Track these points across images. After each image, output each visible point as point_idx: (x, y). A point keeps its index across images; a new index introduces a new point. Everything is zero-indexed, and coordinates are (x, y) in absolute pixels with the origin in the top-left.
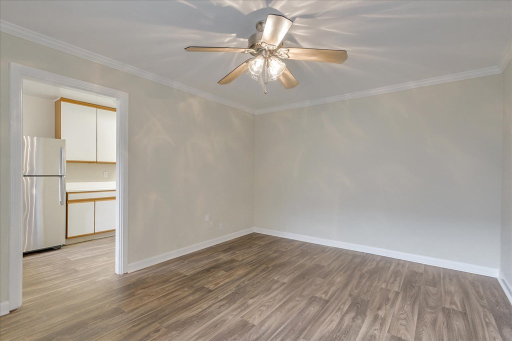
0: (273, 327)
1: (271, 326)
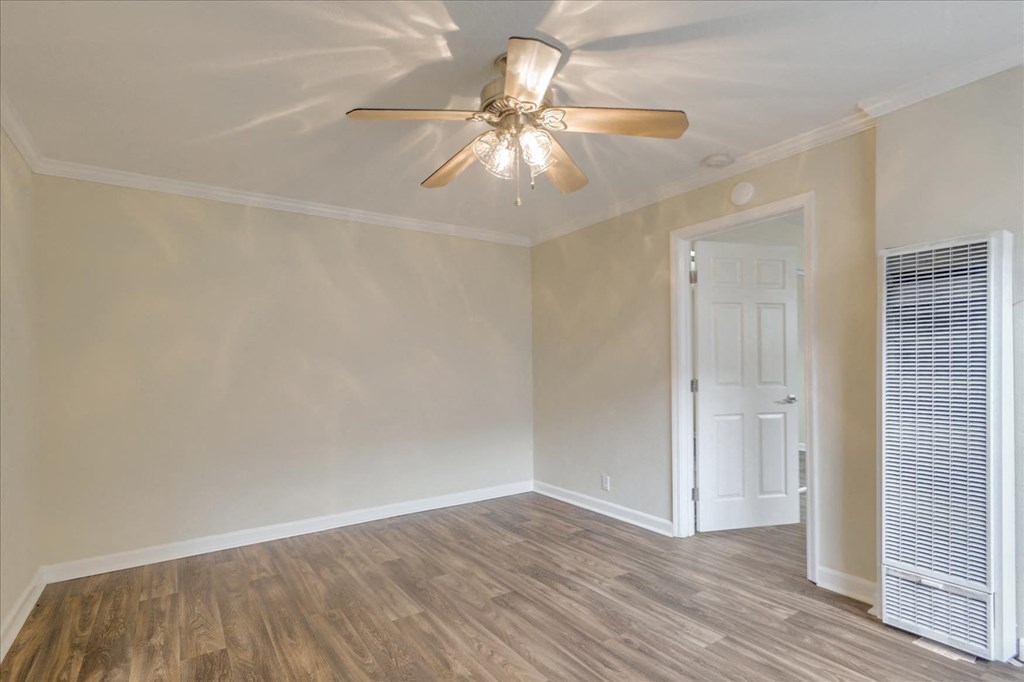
0: (560, 660)
1: (558, 663)
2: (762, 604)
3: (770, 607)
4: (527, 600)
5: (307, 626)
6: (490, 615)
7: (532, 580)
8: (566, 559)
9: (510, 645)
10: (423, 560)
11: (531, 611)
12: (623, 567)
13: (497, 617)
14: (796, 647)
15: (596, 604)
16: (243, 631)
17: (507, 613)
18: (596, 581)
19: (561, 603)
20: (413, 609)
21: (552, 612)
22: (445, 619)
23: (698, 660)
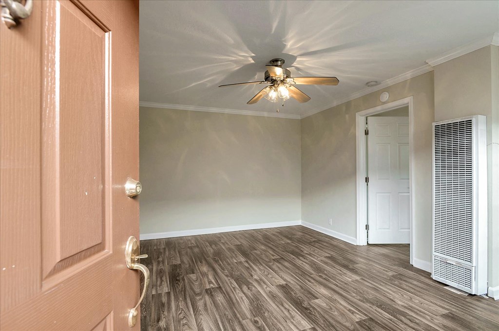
2: (384, 270)
3: (387, 271)
4: (286, 261)
5: (206, 260)
6: (270, 264)
7: (290, 255)
8: (306, 249)
9: (275, 273)
10: (250, 245)
11: (286, 264)
12: (329, 254)
13: (273, 264)
14: (389, 284)
15: (313, 265)
16: (186, 259)
17: (278, 264)
18: (316, 257)
19: (299, 262)
20: (243, 259)
21: (294, 265)
22: (254, 263)
23: (346, 284)
